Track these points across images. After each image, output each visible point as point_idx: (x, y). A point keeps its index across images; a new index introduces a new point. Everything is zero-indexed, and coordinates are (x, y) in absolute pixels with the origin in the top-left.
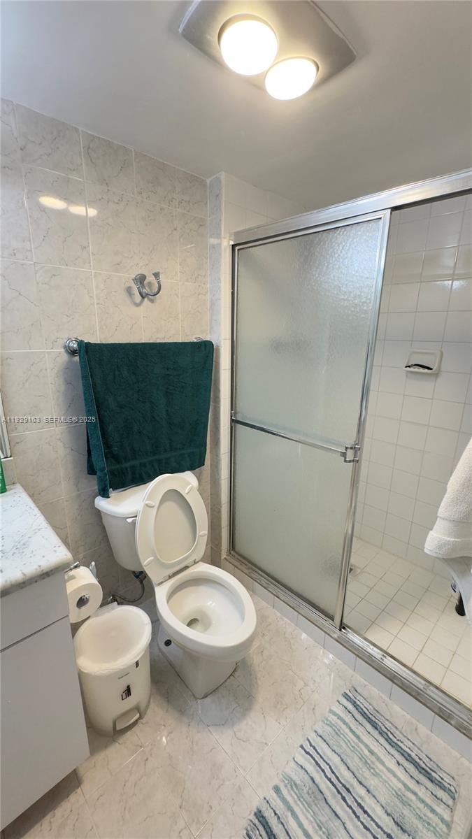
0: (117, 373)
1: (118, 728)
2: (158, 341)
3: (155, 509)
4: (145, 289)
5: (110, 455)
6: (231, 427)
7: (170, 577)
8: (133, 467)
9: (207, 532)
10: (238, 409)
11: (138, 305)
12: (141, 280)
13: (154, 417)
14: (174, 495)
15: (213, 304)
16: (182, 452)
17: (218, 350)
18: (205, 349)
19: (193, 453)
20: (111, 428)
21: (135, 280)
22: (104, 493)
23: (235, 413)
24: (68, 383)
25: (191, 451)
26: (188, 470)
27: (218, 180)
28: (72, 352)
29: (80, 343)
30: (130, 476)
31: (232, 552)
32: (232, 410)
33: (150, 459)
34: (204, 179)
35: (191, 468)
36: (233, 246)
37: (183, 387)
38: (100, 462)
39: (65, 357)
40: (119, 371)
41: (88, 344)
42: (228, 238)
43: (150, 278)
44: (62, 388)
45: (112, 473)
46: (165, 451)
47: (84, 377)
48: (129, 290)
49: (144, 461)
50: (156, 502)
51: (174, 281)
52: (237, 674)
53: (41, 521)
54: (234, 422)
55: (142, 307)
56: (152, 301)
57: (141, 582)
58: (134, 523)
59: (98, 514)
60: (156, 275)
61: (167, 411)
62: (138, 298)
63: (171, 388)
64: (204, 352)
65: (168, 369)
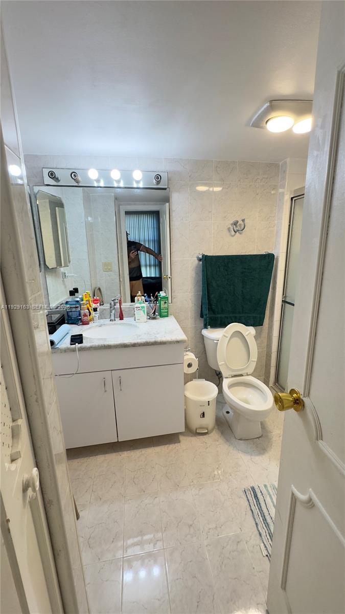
0: (218, 269)
1: (198, 431)
2: (242, 254)
3: (228, 339)
4: (237, 227)
5: (210, 309)
6: (282, 305)
7: (232, 377)
8: (221, 317)
9: (256, 360)
10: (287, 295)
11: (233, 236)
12: (235, 223)
13: (235, 293)
14: (238, 334)
15: (277, 232)
16: (249, 315)
17: (277, 259)
18: (269, 258)
19: (256, 317)
20: (212, 296)
21: (232, 224)
22: (205, 327)
23: (285, 297)
24: (197, 274)
25: (255, 315)
26: (252, 326)
27: (285, 163)
28: (200, 260)
29: (203, 256)
30: (219, 322)
31: (276, 384)
32: (283, 295)
33: (231, 315)
34: (277, 163)
35: (253, 325)
36: (292, 198)
37: (252, 279)
38: (206, 312)
39: (197, 262)
40: (219, 268)
41: (206, 256)
42: (289, 193)
43: (240, 222)
44: (194, 276)
45: (210, 318)
46: (239, 312)
47: (203, 271)
48: (229, 229)
49: (227, 315)
50: (229, 336)
51: (254, 222)
52: (260, 439)
53: (179, 327)
54: (284, 302)
55: (235, 237)
56: (240, 234)
57: (219, 378)
58: (217, 343)
59: (202, 337)
60: (243, 220)
61: (242, 291)
62: (233, 233)
63: (246, 279)
64: (268, 260)
65: (245, 268)
